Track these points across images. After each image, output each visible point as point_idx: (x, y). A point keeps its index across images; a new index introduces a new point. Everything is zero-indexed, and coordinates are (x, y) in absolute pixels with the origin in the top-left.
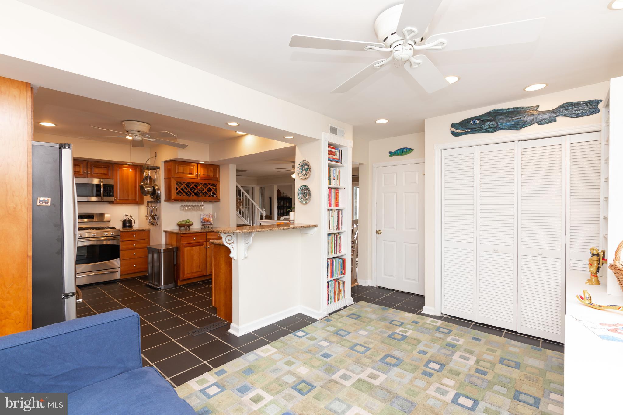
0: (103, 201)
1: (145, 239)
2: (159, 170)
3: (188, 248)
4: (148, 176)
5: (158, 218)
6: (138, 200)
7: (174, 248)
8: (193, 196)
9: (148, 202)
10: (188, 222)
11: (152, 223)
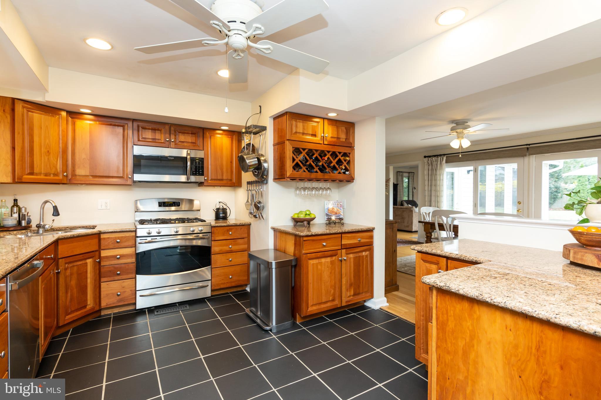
0: (189, 181)
1: (243, 238)
2: (265, 131)
3: (315, 261)
4: (250, 144)
5: (263, 207)
6: (234, 181)
7: (292, 260)
8: (316, 172)
9: (249, 183)
10: (309, 215)
11: (255, 214)
